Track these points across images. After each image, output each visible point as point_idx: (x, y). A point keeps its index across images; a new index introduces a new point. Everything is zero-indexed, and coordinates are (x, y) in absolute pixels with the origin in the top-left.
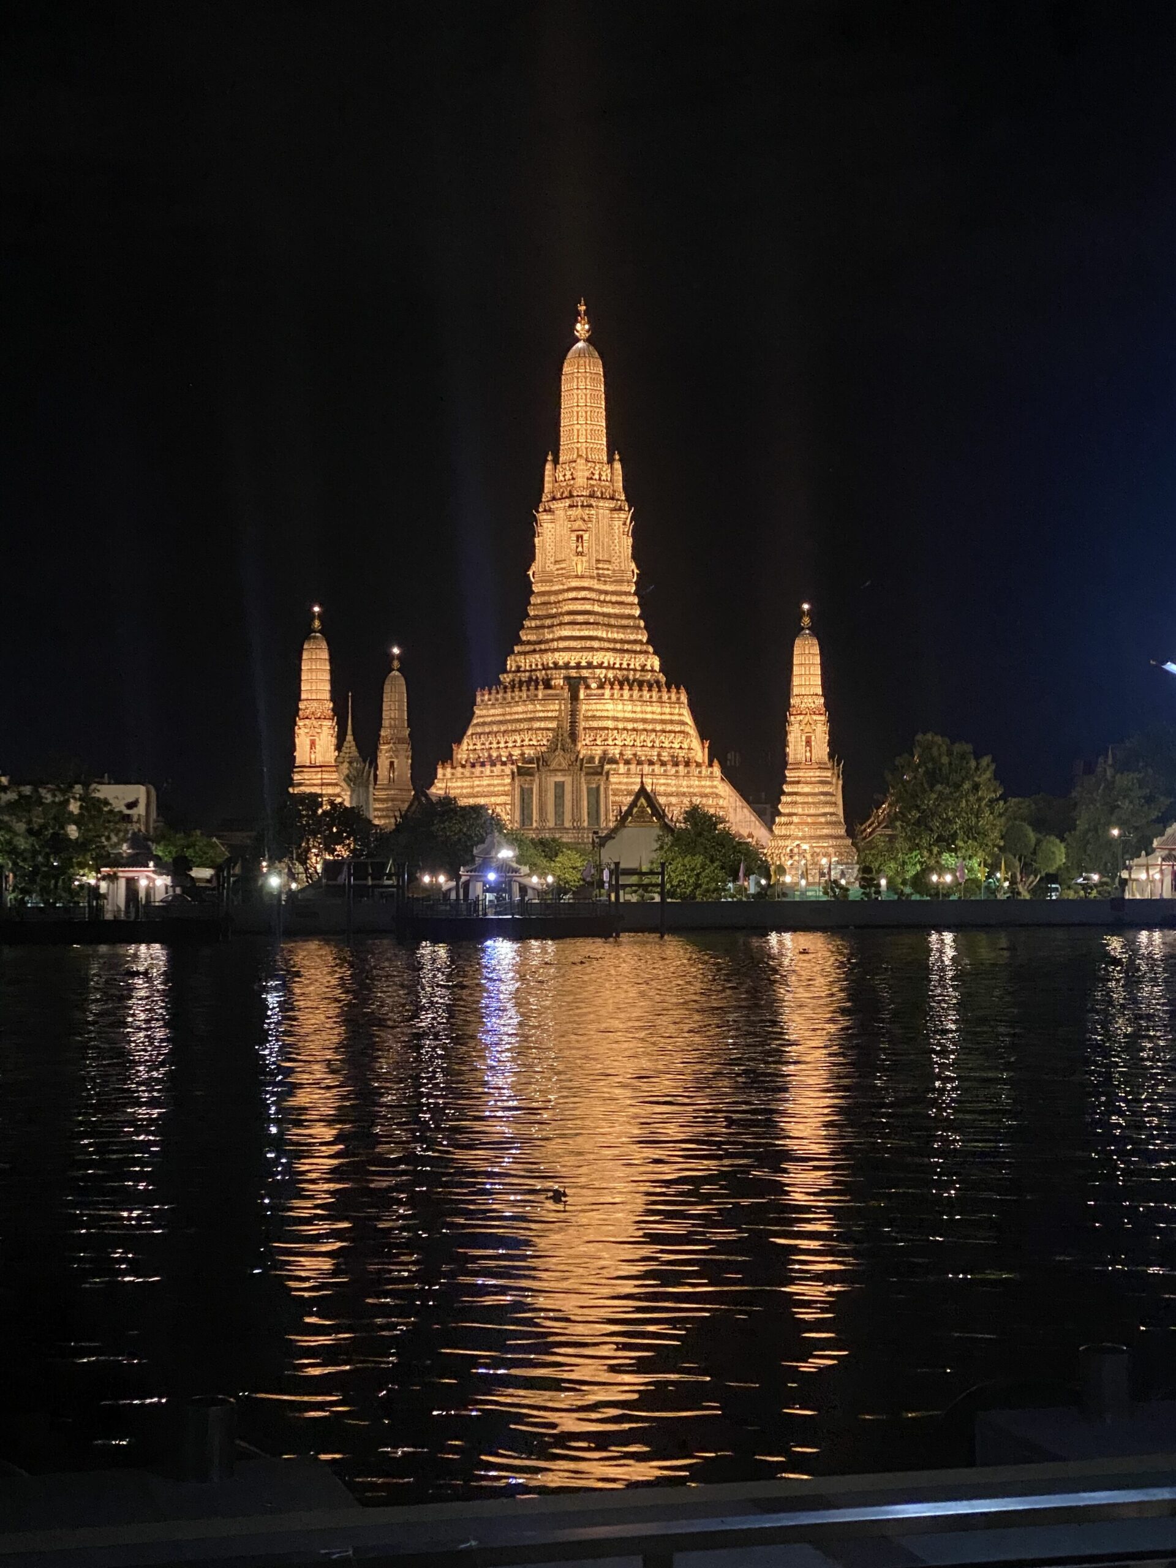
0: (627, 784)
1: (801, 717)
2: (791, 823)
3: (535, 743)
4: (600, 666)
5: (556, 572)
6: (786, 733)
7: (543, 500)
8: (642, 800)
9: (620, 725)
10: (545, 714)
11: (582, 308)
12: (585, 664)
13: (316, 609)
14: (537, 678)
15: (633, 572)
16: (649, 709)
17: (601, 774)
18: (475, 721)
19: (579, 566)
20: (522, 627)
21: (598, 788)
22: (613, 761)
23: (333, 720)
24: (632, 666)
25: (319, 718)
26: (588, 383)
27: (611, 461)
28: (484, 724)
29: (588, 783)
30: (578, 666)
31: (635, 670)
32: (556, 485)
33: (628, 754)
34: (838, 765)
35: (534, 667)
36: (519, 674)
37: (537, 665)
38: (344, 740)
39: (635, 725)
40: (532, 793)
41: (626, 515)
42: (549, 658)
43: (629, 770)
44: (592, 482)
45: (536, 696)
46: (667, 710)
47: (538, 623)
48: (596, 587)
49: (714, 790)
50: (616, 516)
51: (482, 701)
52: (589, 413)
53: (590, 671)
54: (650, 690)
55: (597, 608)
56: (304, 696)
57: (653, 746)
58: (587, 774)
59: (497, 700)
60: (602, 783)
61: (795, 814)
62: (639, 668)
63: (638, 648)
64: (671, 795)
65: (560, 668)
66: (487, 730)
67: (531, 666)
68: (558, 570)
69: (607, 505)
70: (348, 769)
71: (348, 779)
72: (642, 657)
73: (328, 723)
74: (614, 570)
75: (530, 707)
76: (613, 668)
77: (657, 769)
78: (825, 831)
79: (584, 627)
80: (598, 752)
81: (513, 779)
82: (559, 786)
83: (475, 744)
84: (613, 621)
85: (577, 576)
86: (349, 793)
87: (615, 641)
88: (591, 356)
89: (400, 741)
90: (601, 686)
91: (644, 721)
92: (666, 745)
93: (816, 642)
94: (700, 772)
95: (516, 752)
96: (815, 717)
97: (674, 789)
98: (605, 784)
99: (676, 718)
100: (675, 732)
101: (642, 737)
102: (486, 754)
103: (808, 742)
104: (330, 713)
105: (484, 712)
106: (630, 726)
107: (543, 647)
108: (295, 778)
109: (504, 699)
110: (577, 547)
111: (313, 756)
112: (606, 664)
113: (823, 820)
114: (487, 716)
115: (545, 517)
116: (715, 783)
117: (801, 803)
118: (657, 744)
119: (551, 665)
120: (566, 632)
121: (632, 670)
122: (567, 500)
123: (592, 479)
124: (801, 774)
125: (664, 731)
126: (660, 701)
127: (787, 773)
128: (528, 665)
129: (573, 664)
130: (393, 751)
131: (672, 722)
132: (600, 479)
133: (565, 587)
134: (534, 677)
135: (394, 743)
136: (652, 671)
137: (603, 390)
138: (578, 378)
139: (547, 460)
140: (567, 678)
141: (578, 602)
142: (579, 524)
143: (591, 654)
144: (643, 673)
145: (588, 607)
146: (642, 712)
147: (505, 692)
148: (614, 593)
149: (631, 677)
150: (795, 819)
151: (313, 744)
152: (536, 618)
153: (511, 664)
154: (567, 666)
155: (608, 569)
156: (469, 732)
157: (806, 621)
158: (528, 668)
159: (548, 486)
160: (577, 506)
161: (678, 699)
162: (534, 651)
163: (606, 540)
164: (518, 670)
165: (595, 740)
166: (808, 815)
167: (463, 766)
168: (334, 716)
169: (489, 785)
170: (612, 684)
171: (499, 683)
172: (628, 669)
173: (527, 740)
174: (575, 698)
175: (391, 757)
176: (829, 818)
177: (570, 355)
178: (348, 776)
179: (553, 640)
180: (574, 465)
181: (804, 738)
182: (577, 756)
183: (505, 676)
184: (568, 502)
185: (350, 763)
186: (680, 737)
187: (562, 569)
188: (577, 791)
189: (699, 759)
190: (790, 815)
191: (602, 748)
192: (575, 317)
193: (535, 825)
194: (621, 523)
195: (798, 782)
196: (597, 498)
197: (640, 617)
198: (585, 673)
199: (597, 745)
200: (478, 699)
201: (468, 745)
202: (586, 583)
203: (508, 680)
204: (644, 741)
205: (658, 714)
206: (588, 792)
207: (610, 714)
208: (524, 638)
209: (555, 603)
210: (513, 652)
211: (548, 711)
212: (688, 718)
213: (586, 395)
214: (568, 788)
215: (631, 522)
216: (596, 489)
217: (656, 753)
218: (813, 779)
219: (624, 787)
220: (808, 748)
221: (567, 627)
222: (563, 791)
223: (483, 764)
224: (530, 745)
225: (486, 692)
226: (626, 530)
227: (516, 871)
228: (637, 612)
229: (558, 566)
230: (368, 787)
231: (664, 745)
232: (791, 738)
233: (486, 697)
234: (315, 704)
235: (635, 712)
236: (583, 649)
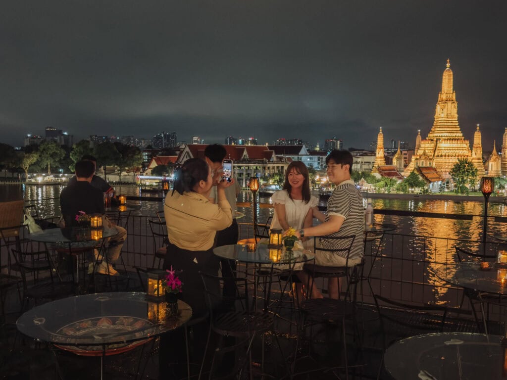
4: (444, 136)
7: (438, 102)
9: (446, 149)
12: (441, 136)
13: (381, 128)
14: (432, 139)
15: (457, 116)
23: (383, 149)
24: (453, 136)
27: (453, 93)
35: (432, 136)
39: (450, 148)
41: (456, 104)
45: (431, 142)
46: (459, 145)
50: (453, 104)
51: (423, 143)
52: (448, 83)
54: (458, 141)
55: (445, 124)
56: (378, 144)
63: (457, 132)
65: (436, 137)
69: (451, 102)
71: (397, 158)
76: (448, 136)
79: (442, 128)
82: (423, 162)
84: (450, 126)
90: (443, 140)
93: (480, 133)
101: (452, 151)
109: (426, 142)
111: (378, 156)
115: (438, 105)
118: (456, 152)
120: (438, 129)
122: (441, 102)
125: (458, 149)
133: (438, 120)
139: (440, 93)
141: (441, 123)
142: (443, 107)
151: (379, 153)
152: (434, 126)
153: (429, 135)
160: (444, 103)
162: (433, 133)
163: (450, 110)
165: (439, 152)
174: (437, 143)
177: (445, 71)
179: (435, 131)
180: (443, 94)
183: (427, 138)
185: (398, 155)
192: (447, 63)
197: (458, 125)
202: (444, 119)
211: (431, 146)
213: (447, 79)
226: (456, 107)
229: (439, 115)
234: (380, 146)
236: (441, 133)
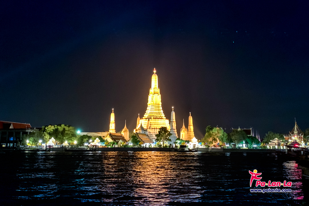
7: (149, 94)
11: (155, 69)
13: (113, 109)
20: (146, 111)
25: (112, 123)
27: (158, 89)
32: (151, 92)
33: (155, 128)
48: (155, 105)
50: (158, 96)
54: (160, 119)
55: (154, 108)
56: (111, 120)
63: (161, 113)
68: (150, 103)
74: (158, 103)
84: (156, 110)
87: (157, 113)
88: (156, 75)
93: (174, 112)
110: (152, 100)
112: (155, 116)
125: (162, 125)
132: (156, 91)
133: (151, 106)
136: (164, 117)
139: (150, 89)
142: (152, 97)
143: (153, 114)
148: (158, 106)
157: (173, 109)
164: (145, 117)
165: (151, 126)
168: (115, 123)
172: (158, 116)
174: (149, 120)
177: (153, 75)
196: (155, 94)
198: (151, 117)
207: (154, 122)
209: (149, 108)
210: (145, 114)
226: (160, 98)
228: (162, 109)
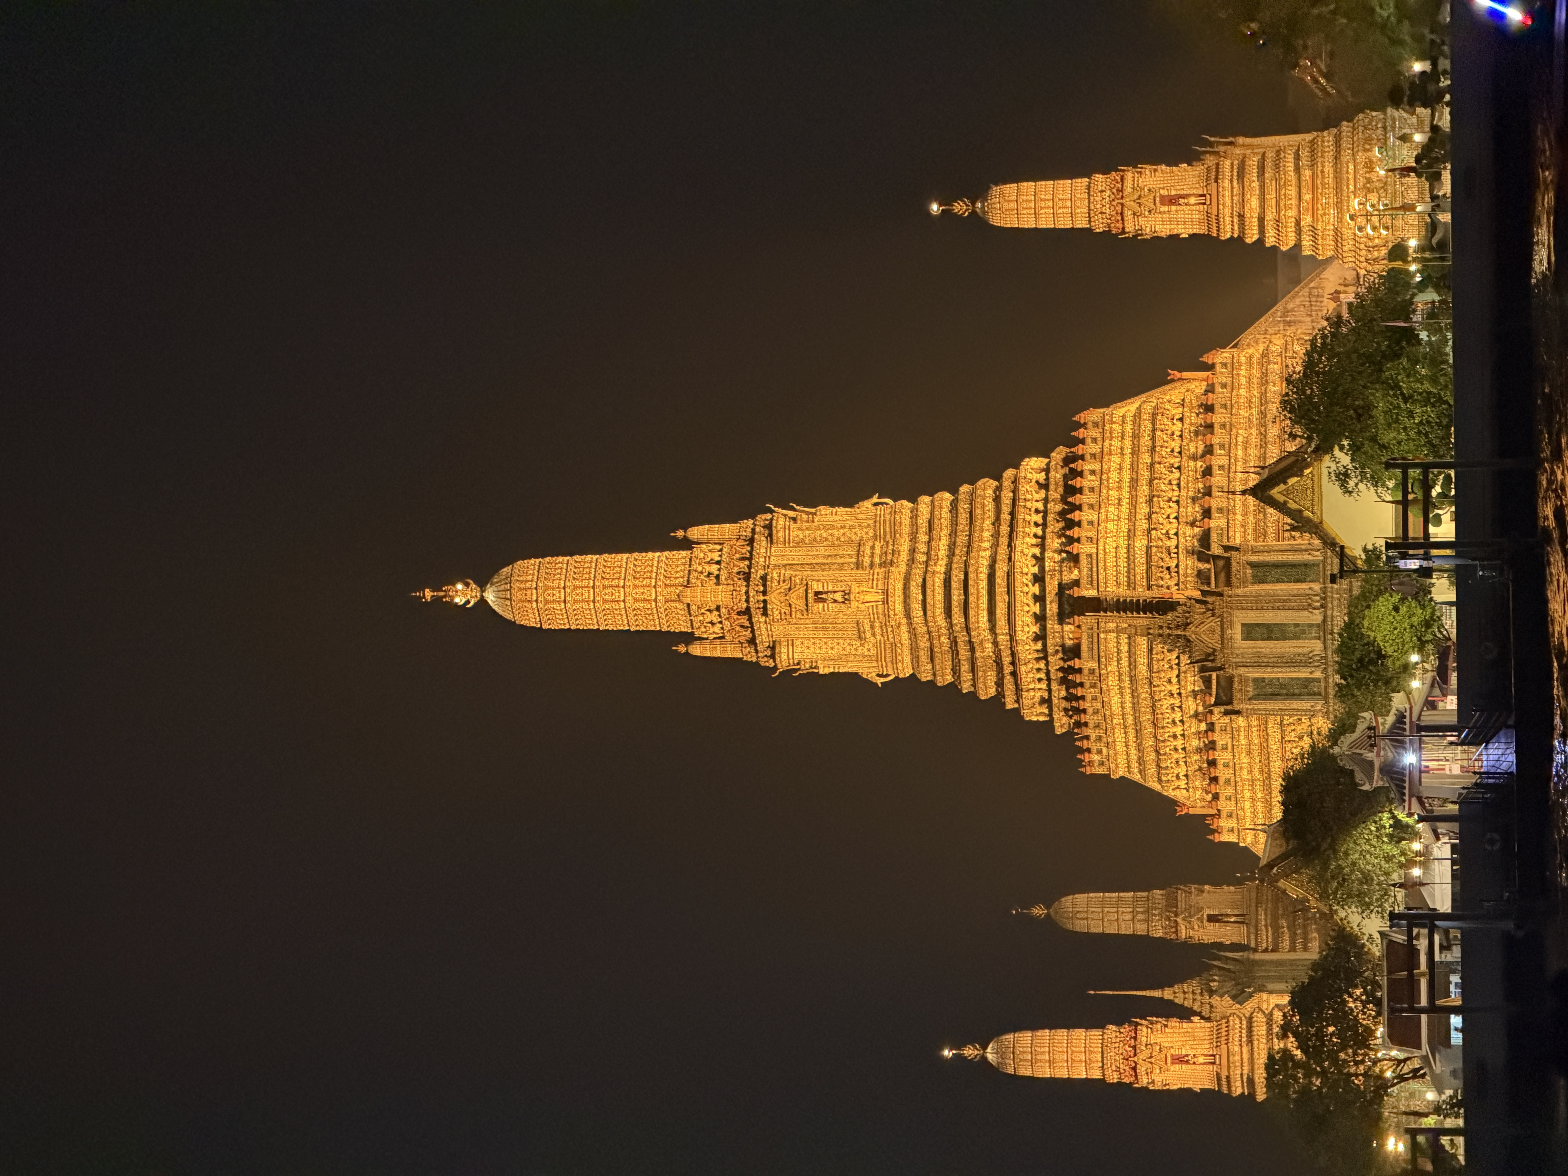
0: (1245, 514)
1: (1128, 214)
2: (1314, 228)
3: (1176, 672)
4: (1040, 560)
5: (879, 637)
6: (1156, 239)
7: (754, 659)
8: (1276, 492)
9: (1142, 525)
10: (1124, 655)
11: (428, 594)
12: (1037, 585)
13: (947, 1053)
14: (1061, 669)
15: (876, 504)
16: (1114, 476)
17: (1228, 560)
18: (1137, 777)
19: (868, 598)
20: (973, 695)
21: (1253, 565)
22: (1205, 539)
23: (1137, 1024)
24: (1040, 506)
25: (1134, 1047)
26: (556, 583)
27: (687, 544)
28: (1141, 761)
29: (1244, 583)
30: (1040, 598)
31: (1046, 500)
32: (728, 637)
33: (1192, 511)
34: (1211, 144)
35: (1042, 675)
36: (1055, 701)
37: (1039, 670)
38: (1170, 1002)
39: (1142, 499)
40: (1263, 679)
41: (781, 518)
42: (1028, 650)
43: (1220, 510)
44: (723, 578)
45: (1092, 672)
46: (1116, 443)
47: (965, 667)
48: (903, 568)
49: (1255, 360)
50: (781, 534)
51: (1102, 764)
52: (606, 583)
53: (1047, 578)
54: (1081, 474)
55: (941, 567)
56: (1096, 1074)
57: (1179, 468)
58: (1229, 583)
59: (1099, 738)
60: (1245, 558)
61: (1298, 223)
62: (1043, 493)
63: (1007, 496)
64: (1263, 435)
65: (1044, 628)
66: (1153, 756)
67: (1040, 680)
68: (874, 635)
69: (763, 550)
70: (1221, 996)
71: (1240, 997)
72: (1024, 488)
73: (1143, 1031)
74: (875, 537)
75: (1112, 681)
76: (1043, 538)
77: (1218, 460)
78: (1328, 169)
79: (971, 590)
80: (1189, 565)
81: (1238, 713)
82: (1250, 631)
83: (1178, 777)
84: (962, 539)
85: (886, 602)
86: (1265, 996)
87: (996, 535)
88: (509, 579)
89: (1172, 904)
90: (1075, 559)
91: (1134, 482)
92: (1176, 445)
93: (996, 190)
94: (1224, 386)
95: (1191, 705)
96: (1128, 189)
97: (1254, 431)
98: (1246, 552)
99: (1128, 428)
100: (1154, 430)
101: (1163, 487)
102: (1196, 757)
103: (1172, 200)
104: (1126, 1029)
105: (1121, 760)
106: (1143, 509)
107: (1007, 660)
108: (1239, 1091)
109: (1097, 726)
110: (835, 601)
111: (1201, 1060)
112: (1037, 551)
113: (1307, 173)
114: (1128, 755)
115: (784, 657)
116: (1243, 359)
117: (1278, 212)
118: (1175, 461)
119: (1039, 646)
121: (1045, 507)
122: (754, 620)
123: (717, 577)
124: (1227, 211)
125: (1153, 449)
126: (1099, 457)
127: (1226, 235)
128: (1038, 686)
129: (1037, 609)
130: (1191, 916)
131: (1136, 436)
132: (718, 563)
133: (904, 621)
134: (1061, 675)
135: (1176, 915)
136: (1047, 470)
137: (566, 558)
138: (547, 602)
139: (687, 653)
140: (1062, 618)
141: (929, 600)
142: (797, 598)
143: (1018, 576)
144: (1052, 487)
145: (939, 580)
146: (1120, 488)
147: (1086, 724)
148: (914, 539)
149: (1059, 507)
150: (1306, 221)
151: (1180, 1060)
152: (956, 671)
153: (1035, 714)
154: (1040, 618)
155: (873, 547)
156: (1156, 787)
157: (960, 207)
158: (1044, 686)
159: (731, 652)
160: (765, 602)
161: (1096, 425)
162: (1014, 674)
163: (822, 551)
164: (1047, 701)
165: (1168, 568)
166: (1300, 198)
167: (1216, 797)
168: (1130, 1023)
169: (1249, 753)
170: (1071, 540)
171: (1069, 735)
172: (1045, 513)
173: (1169, 687)
174: (1096, 605)
175: (1201, 919)
176: (1304, 161)
177: (508, 616)
178: (1234, 998)
179: (995, 643)
180: (694, 607)
181: (1165, 208)
182: (1197, 601)
183: (1057, 724)
184: (758, 618)
185: (1211, 993)
186: (1163, 422)
187: (872, 627)
188: (1260, 603)
189: (1199, 388)
190: (1299, 231)
191: (1181, 557)
192: (444, 607)
193: (1318, 674)
194: (793, 525)
195: (1241, 216)
196: (750, 567)
197: (955, 492)
198: (1052, 587)
199: (1177, 566)
200: (1100, 771)
201: (1178, 788)
202: (898, 587)
203: (1065, 720)
204: (1170, 483)
205: (1123, 460)
206: (1262, 581)
207: (1123, 543)
208: (992, 692)
209: (930, 639)
210: (1016, 712)
211: (1119, 652)
212: (1129, 408)
213: (575, 587)
214: (1253, 617)
215: (795, 510)
216: (736, 570)
217: (1192, 463)
218: (1236, 192)
219: (1251, 519)
220: (1182, 201)
221: (972, 619)
222: (1258, 625)
223: (1212, 763)
224: (1179, 681)
225: (1087, 757)
226: (804, 516)
227: (1401, 718)
228: (947, 495)
229: (868, 634)
230: (1255, 963)
231: (1177, 450)
232: (1164, 231)
233: (1096, 757)
234: (1110, 1054)
235: (1119, 500)
236: (1010, 590)
